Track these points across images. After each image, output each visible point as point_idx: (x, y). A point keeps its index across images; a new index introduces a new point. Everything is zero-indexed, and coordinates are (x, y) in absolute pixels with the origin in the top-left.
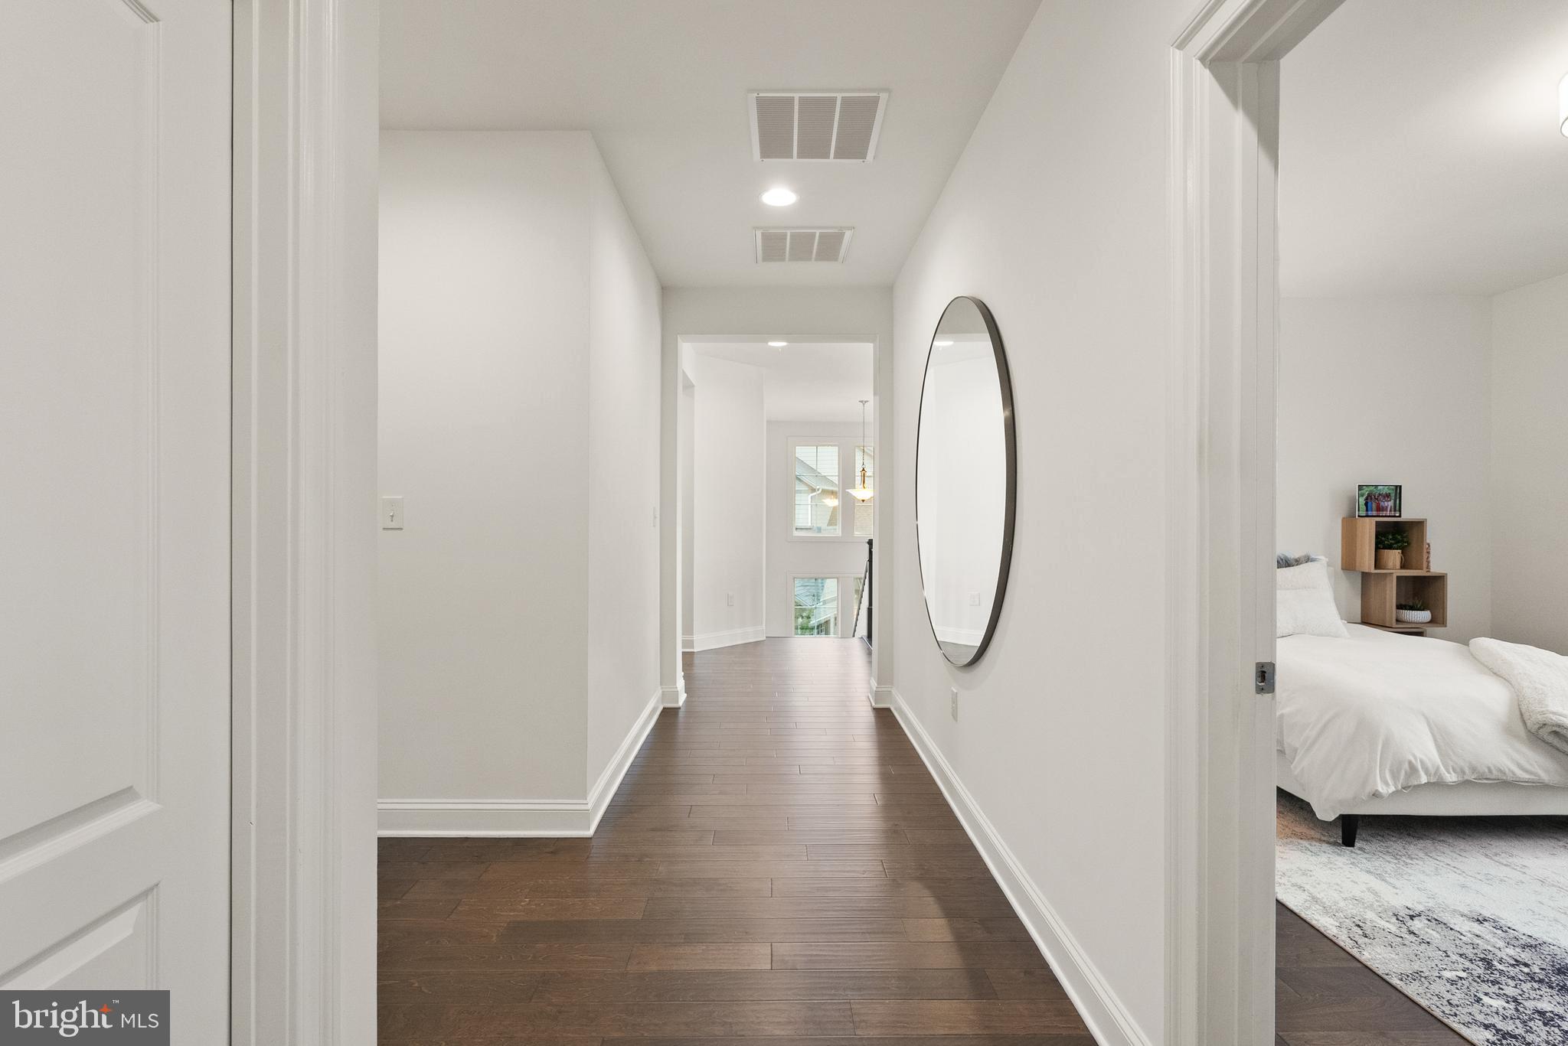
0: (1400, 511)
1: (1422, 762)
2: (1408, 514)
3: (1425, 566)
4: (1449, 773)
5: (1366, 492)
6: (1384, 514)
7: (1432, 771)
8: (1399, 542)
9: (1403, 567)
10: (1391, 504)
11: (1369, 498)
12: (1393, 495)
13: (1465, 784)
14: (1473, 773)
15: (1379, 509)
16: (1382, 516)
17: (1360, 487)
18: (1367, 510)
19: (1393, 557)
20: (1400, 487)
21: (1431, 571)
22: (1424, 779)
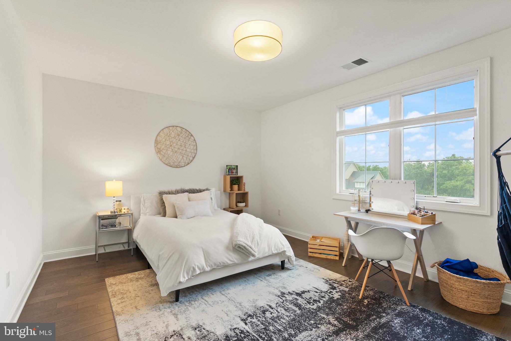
0: (237, 173)
1: (198, 266)
2: (240, 174)
3: (243, 189)
4: (207, 267)
5: (228, 167)
6: (233, 174)
7: (201, 268)
8: (237, 183)
9: (238, 190)
10: (235, 171)
11: (229, 169)
12: (236, 168)
13: (213, 270)
14: (215, 266)
15: (232, 173)
16: (233, 175)
17: (227, 166)
18: (229, 173)
19: (236, 187)
20: (238, 166)
21: (246, 191)
22: (198, 272)
